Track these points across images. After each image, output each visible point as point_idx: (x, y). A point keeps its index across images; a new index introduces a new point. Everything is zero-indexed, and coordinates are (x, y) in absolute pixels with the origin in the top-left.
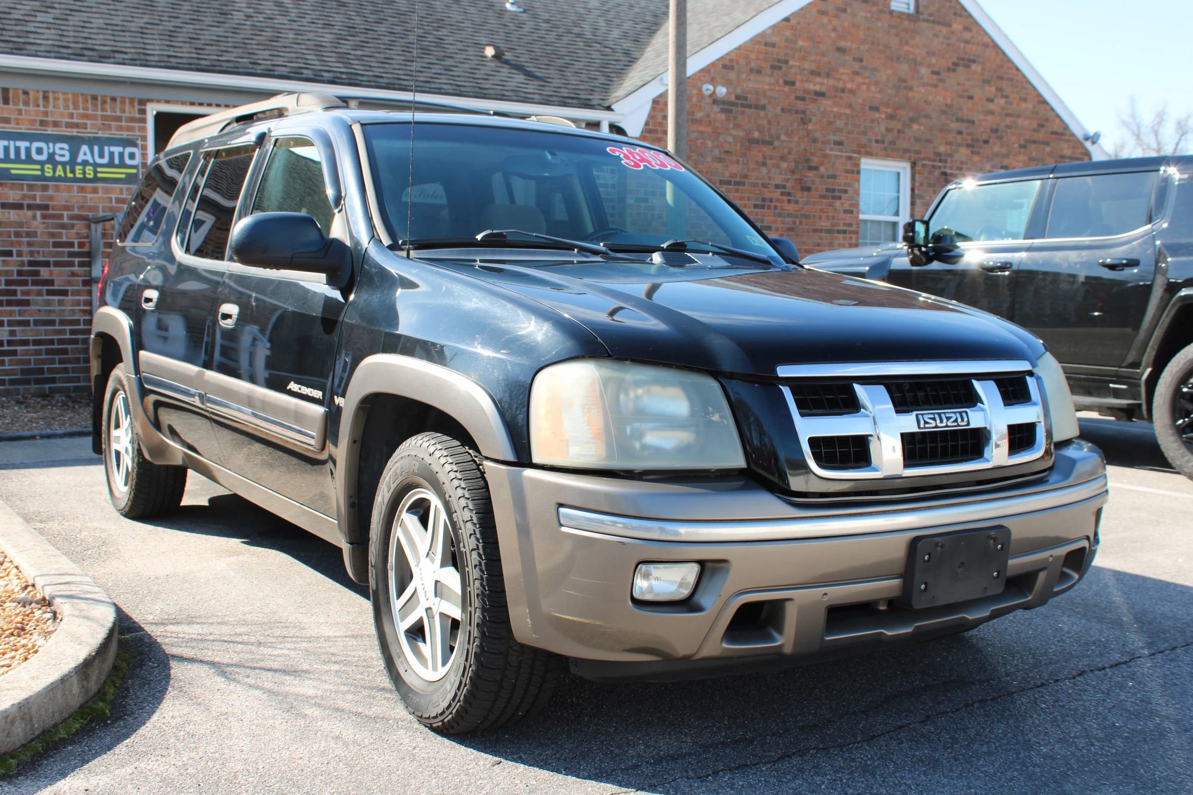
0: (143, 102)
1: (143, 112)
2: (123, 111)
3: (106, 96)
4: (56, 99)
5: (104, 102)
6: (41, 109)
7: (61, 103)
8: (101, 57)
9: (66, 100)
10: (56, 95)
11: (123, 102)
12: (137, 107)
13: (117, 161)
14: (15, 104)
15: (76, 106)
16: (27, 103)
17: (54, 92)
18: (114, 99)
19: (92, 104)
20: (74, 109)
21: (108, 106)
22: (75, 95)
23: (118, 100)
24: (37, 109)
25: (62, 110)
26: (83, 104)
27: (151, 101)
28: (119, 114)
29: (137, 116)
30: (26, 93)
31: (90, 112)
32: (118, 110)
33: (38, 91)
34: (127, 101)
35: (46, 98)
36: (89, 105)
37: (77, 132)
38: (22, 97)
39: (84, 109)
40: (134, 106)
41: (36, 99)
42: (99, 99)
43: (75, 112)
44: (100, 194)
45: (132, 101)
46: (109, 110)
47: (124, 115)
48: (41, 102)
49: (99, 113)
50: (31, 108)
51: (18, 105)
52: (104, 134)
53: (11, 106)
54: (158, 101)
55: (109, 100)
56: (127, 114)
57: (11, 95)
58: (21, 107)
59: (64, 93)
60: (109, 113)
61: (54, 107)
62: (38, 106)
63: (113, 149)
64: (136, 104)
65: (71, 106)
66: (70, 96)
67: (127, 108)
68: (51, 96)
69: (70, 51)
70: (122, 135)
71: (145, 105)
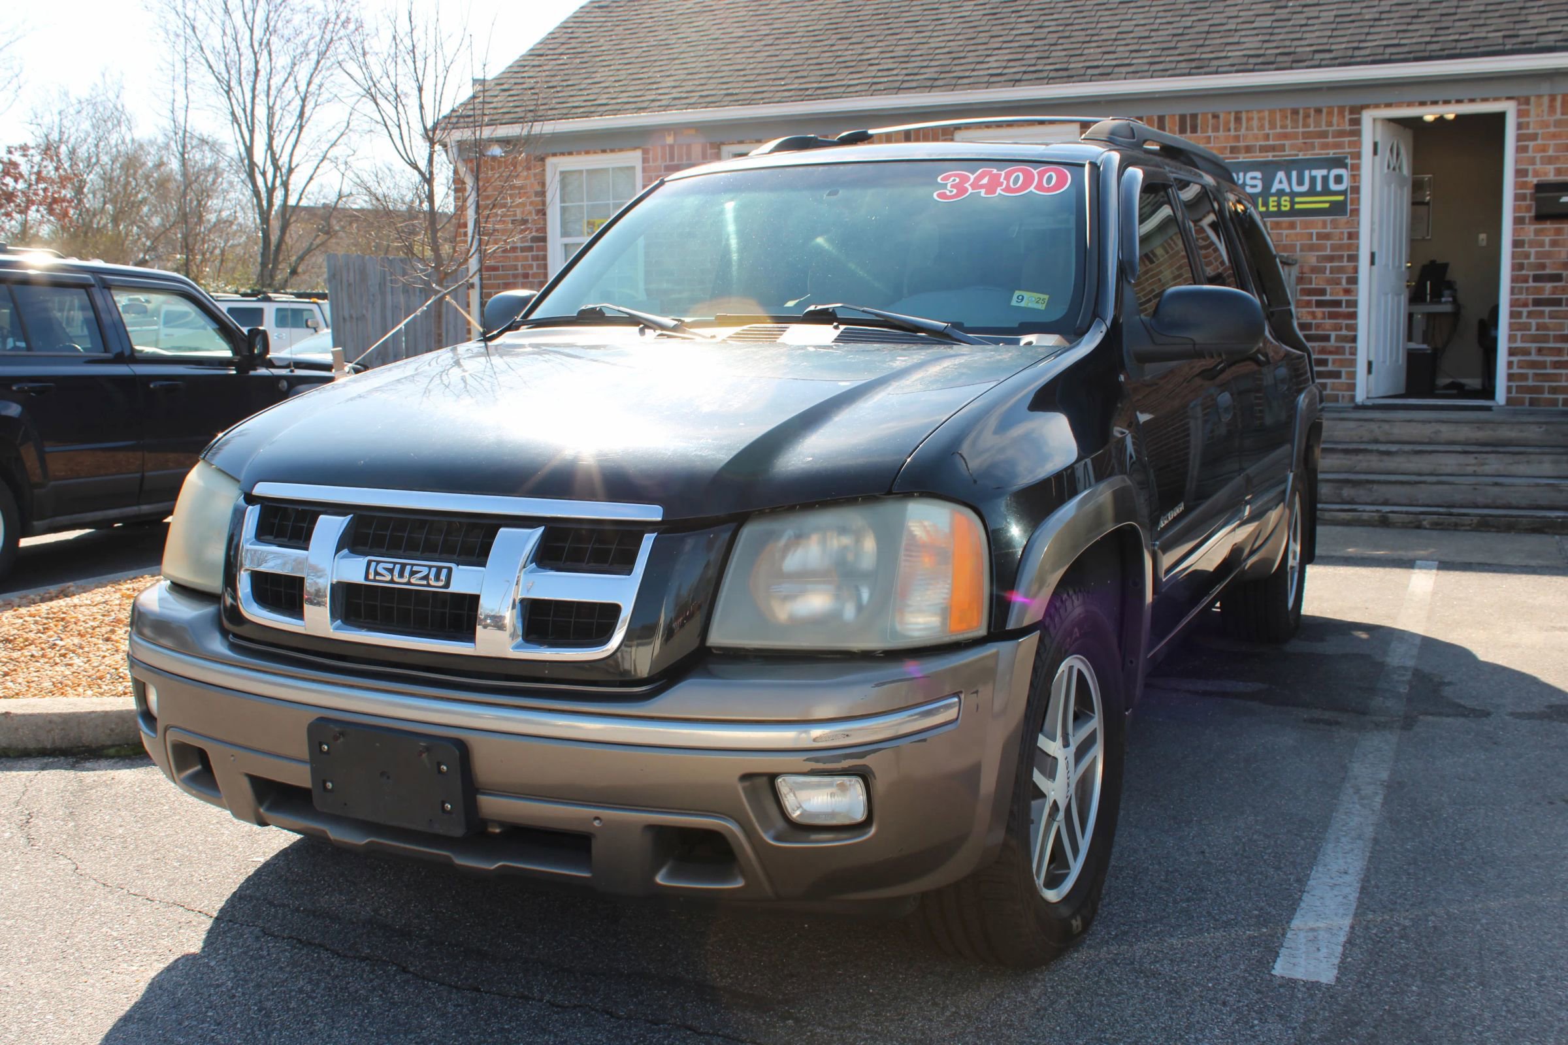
0: (1357, 110)
1: (1357, 122)
2: (1330, 124)
3: (1309, 108)
4: (1249, 119)
5: (1307, 116)
6: (1232, 133)
7: (1255, 123)
8: (1293, 62)
9: (1261, 119)
10: (1250, 115)
11: (1330, 113)
12: (1347, 117)
13: (1319, 188)
14: (1204, 131)
15: (1273, 126)
16: (1216, 129)
17: (1247, 112)
18: (1318, 111)
19: (1292, 120)
20: (1270, 129)
21: (1311, 121)
22: (1272, 112)
23: (1325, 111)
24: (1227, 133)
25: (1256, 131)
26: (1281, 121)
27: (1367, 107)
28: (1324, 128)
29: (1348, 128)
30: (1215, 116)
31: (1289, 130)
32: (1324, 123)
33: (1230, 113)
34: (1336, 110)
35: (1238, 119)
36: (1289, 122)
37: (1274, 156)
38: (1211, 121)
39: (1282, 127)
40: (1344, 117)
41: (1227, 123)
42: (1301, 112)
43: (1271, 132)
44: (1298, 230)
45: (1341, 110)
46: (1312, 125)
47: (1330, 129)
48: (1232, 125)
49: (1301, 130)
50: (1221, 133)
51: (1207, 132)
52: (1305, 155)
53: (1199, 134)
54: (1377, 106)
55: (1312, 113)
56: (1335, 128)
57: (1199, 121)
58: (1210, 133)
59: (1259, 112)
60: (1311, 129)
61: (1247, 129)
62: (1229, 130)
63: (1314, 172)
64: (1347, 113)
65: (1267, 125)
66: (1266, 114)
67: (1335, 120)
68: (1244, 116)
69: (1260, 60)
70: (1328, 154)
71: (1359, 113)
